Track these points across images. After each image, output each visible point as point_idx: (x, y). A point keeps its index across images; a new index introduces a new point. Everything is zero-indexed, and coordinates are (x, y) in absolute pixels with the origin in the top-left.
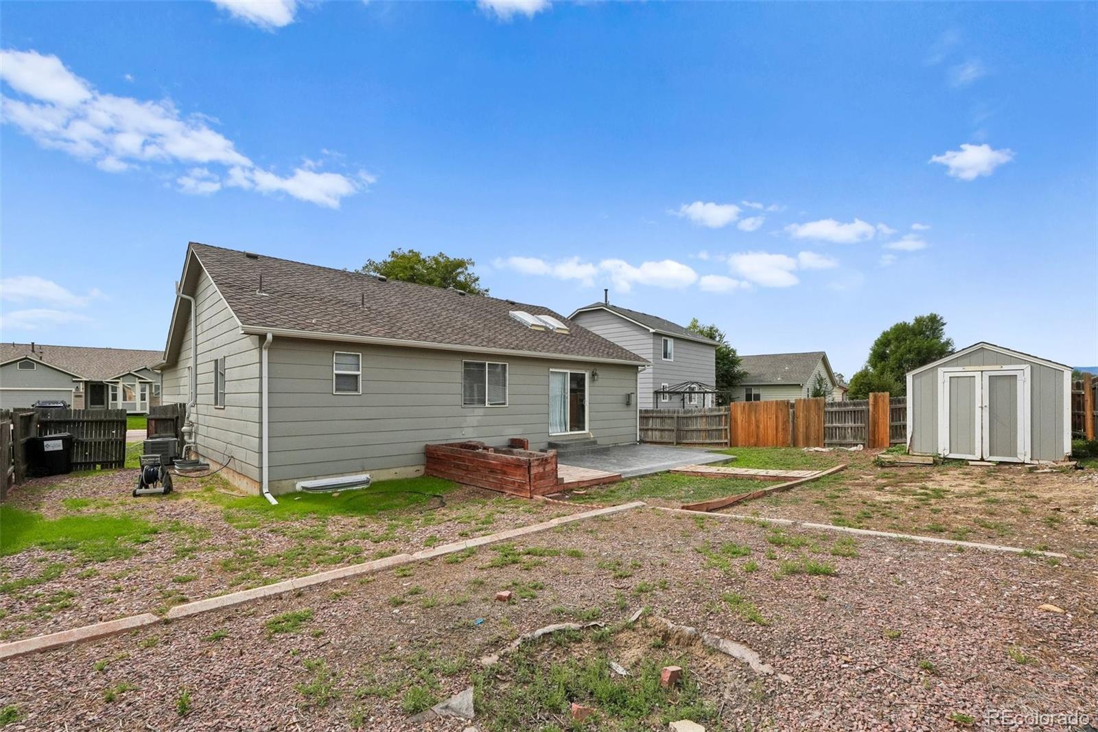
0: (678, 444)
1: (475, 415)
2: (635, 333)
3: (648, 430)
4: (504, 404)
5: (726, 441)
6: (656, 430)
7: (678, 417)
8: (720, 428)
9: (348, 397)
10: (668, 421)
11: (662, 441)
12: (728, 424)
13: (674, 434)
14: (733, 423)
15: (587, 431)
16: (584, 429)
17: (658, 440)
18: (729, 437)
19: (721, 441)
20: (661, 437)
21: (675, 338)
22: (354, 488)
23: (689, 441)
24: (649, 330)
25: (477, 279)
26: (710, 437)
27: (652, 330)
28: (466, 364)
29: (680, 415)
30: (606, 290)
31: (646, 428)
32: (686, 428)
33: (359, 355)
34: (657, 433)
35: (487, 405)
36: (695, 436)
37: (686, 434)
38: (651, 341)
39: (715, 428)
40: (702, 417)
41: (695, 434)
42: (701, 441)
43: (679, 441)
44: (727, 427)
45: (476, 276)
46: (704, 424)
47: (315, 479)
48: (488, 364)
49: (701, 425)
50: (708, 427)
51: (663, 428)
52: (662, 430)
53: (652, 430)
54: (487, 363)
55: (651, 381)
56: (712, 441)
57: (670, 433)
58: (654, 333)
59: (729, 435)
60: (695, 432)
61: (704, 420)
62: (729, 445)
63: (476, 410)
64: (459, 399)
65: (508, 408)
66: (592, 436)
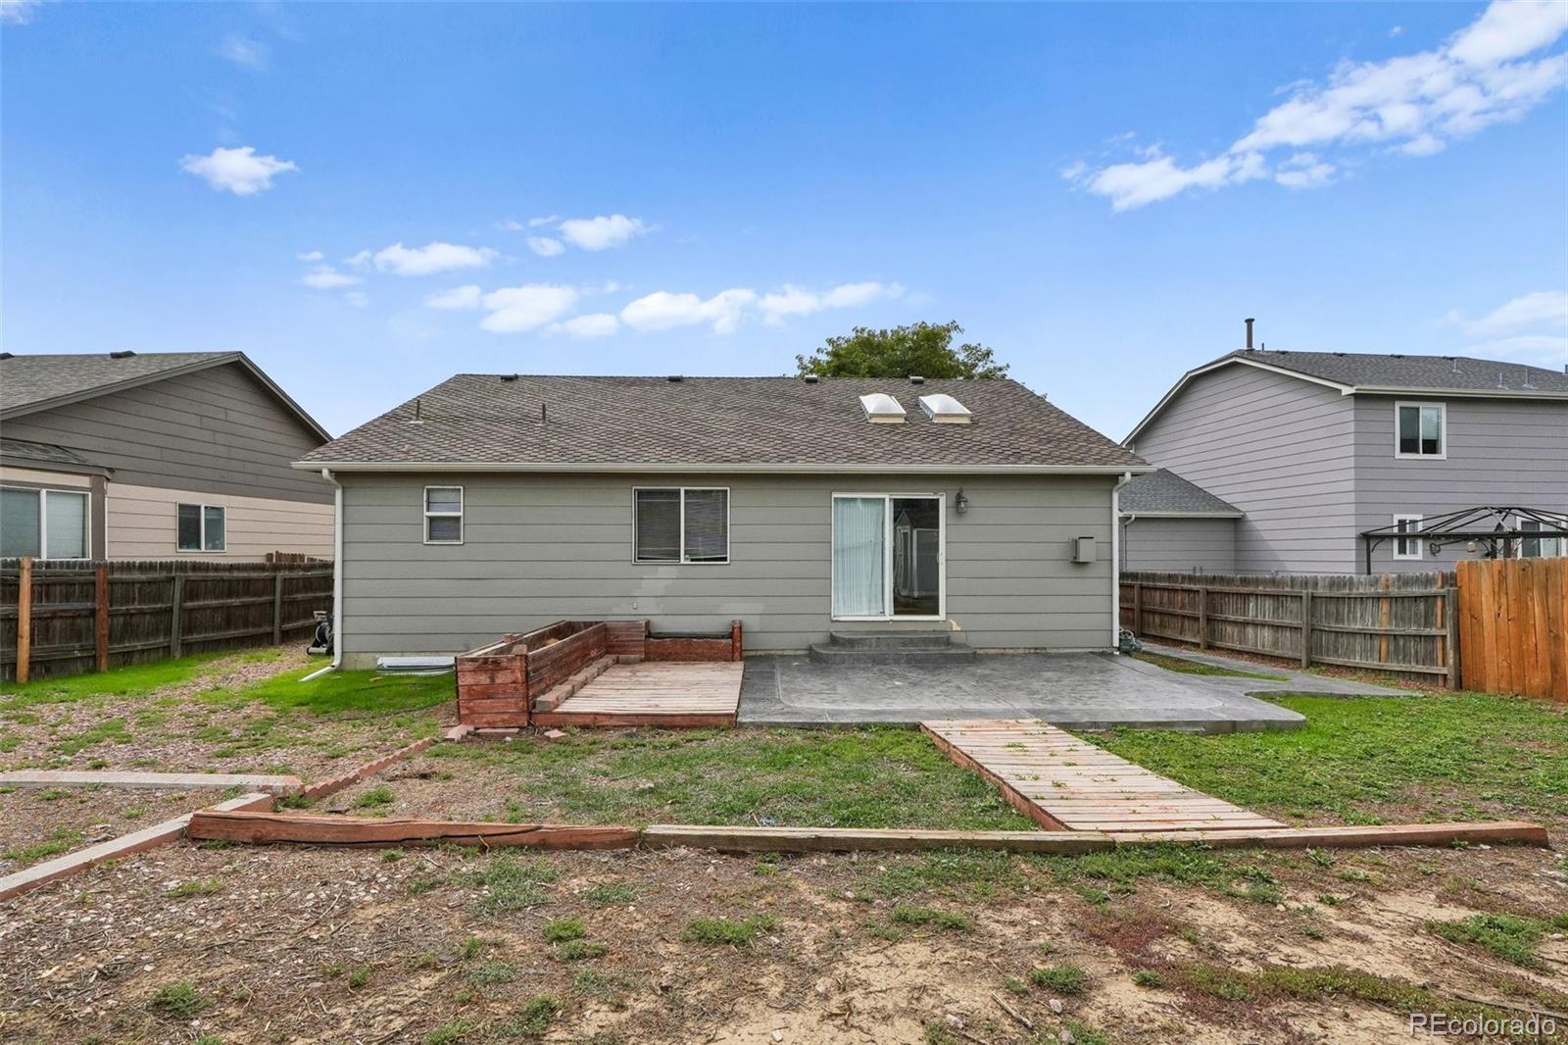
0: (1312, 664)
1: (661, 576)
2: (1313, 402)
3: (1245, 624)
4: (725, 559)
5: (1444, 671)
6: (1263, 625)
7: (1313, 598)
8: (1427, 631)
9: (443, 548)
10: (1293, 606)
11: (1278, 653)
12: (1449, 624)
13: (1302, 640)
14: (1466, 620)
15: (942, 616)
16: (936, 612)
17: (1268, 649)
18: (1451, 661)
19: (1434, 670)
20: (1275, 643)
21: (1449, 400)
22: (416, 673)
23: (1340, 661)
24: (1340, 391)
25: (988, 353)
26: (1402, 654)
27: (1346, 390)
28: (641, 494)
29: (1321, 591)
30: (1249, 322)
31: (1241, 618)
32: (1335, 626)
33: (460, 490)
34: (1267, 633)
35: (682, 561)
36: (1358, 648)
37: (1336, 641)
38: (1350, 416)
39: (1413, 630)
40: (1377, 599)
41: (1359, 644)
42: (1374, 663)
43: (1316, 657)
44: (1448, 632)
45: (984, 348)
46: (1384, 618)
47: (402, 656)
48: (686, 492)
49: (1379, 620)
50: (1393, 628)
51: (1277, 621)
52: (1276, 627)
53: (1255, 625)
54: (682, 489)
55: (1352, 509)
56: (1404, 667)
57: (1296, 636)
58: (1357, 397)
59: (1451, 654)
60: (1359, 639)
61: (1385, 606)
62: (1452, 683)
63: (660, 568)
64: (631, 551)
65: (731, 567)
66: (956, 628)
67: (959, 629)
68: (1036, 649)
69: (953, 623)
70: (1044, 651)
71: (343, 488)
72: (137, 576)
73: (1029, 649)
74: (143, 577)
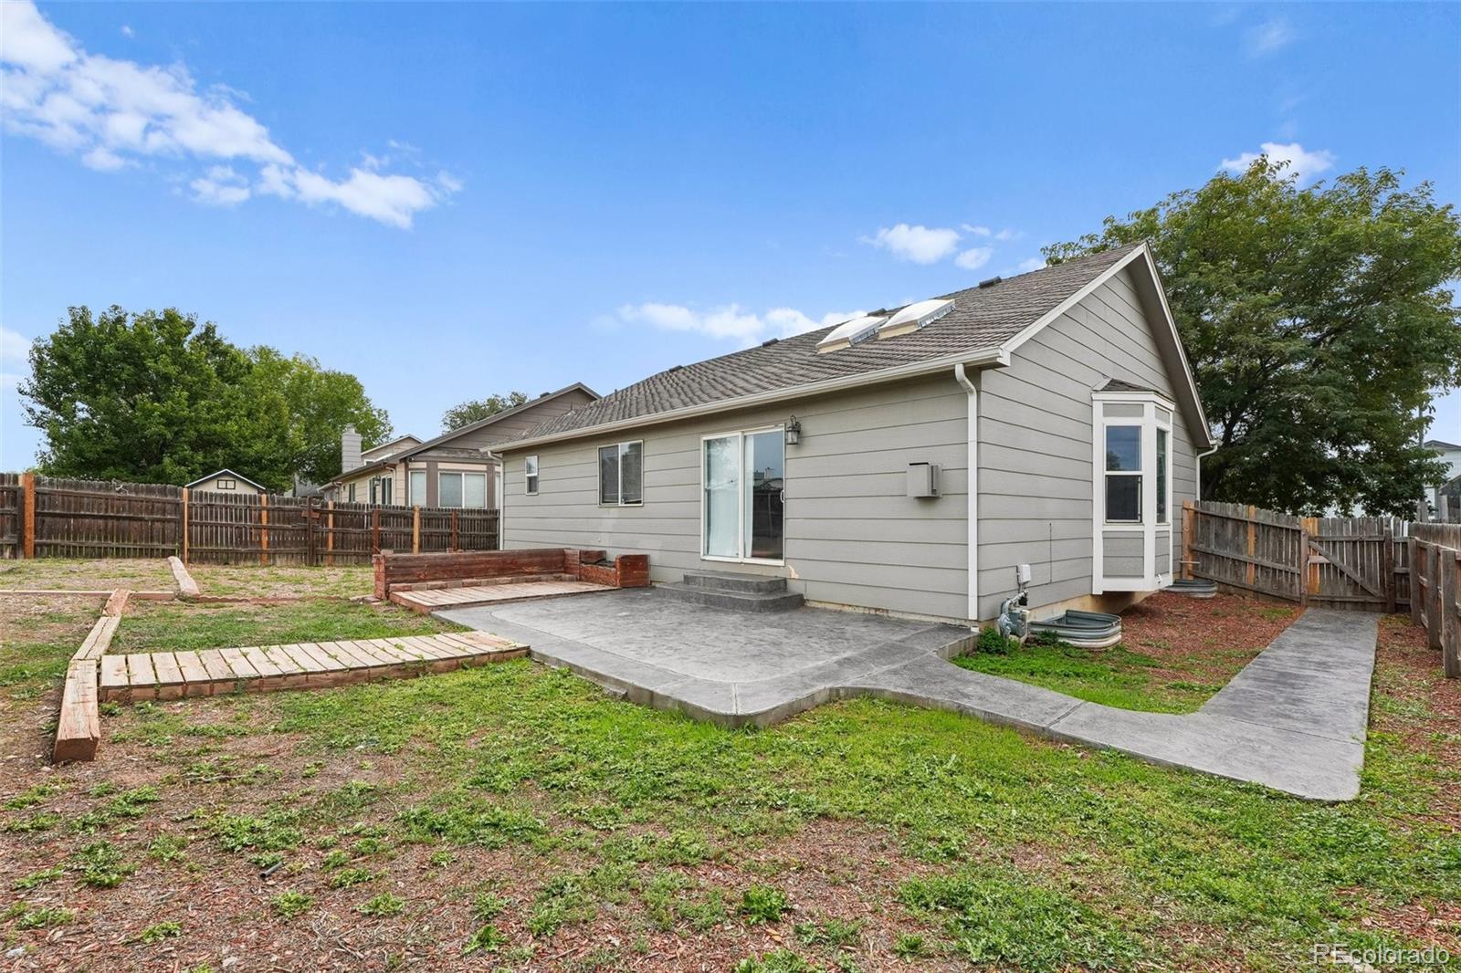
1: (610, 517)
4: (641, 501)
9: (532, 497)
15: (784, 561)
28: (603, 451)
33: (536, 458)
35: (620, 504)
48: (622, 447)
54: (619, 445)
63: (611, 510)
64: (596, 496)
65: (643, 509)
66: (794, 575)
67: (797, 576)
68: (877, 610)
69: (793, 570)
70: (885, 614)
71: (504, 463)
72: (476, 516)
73: (870, 608)
74: (479, 517)
